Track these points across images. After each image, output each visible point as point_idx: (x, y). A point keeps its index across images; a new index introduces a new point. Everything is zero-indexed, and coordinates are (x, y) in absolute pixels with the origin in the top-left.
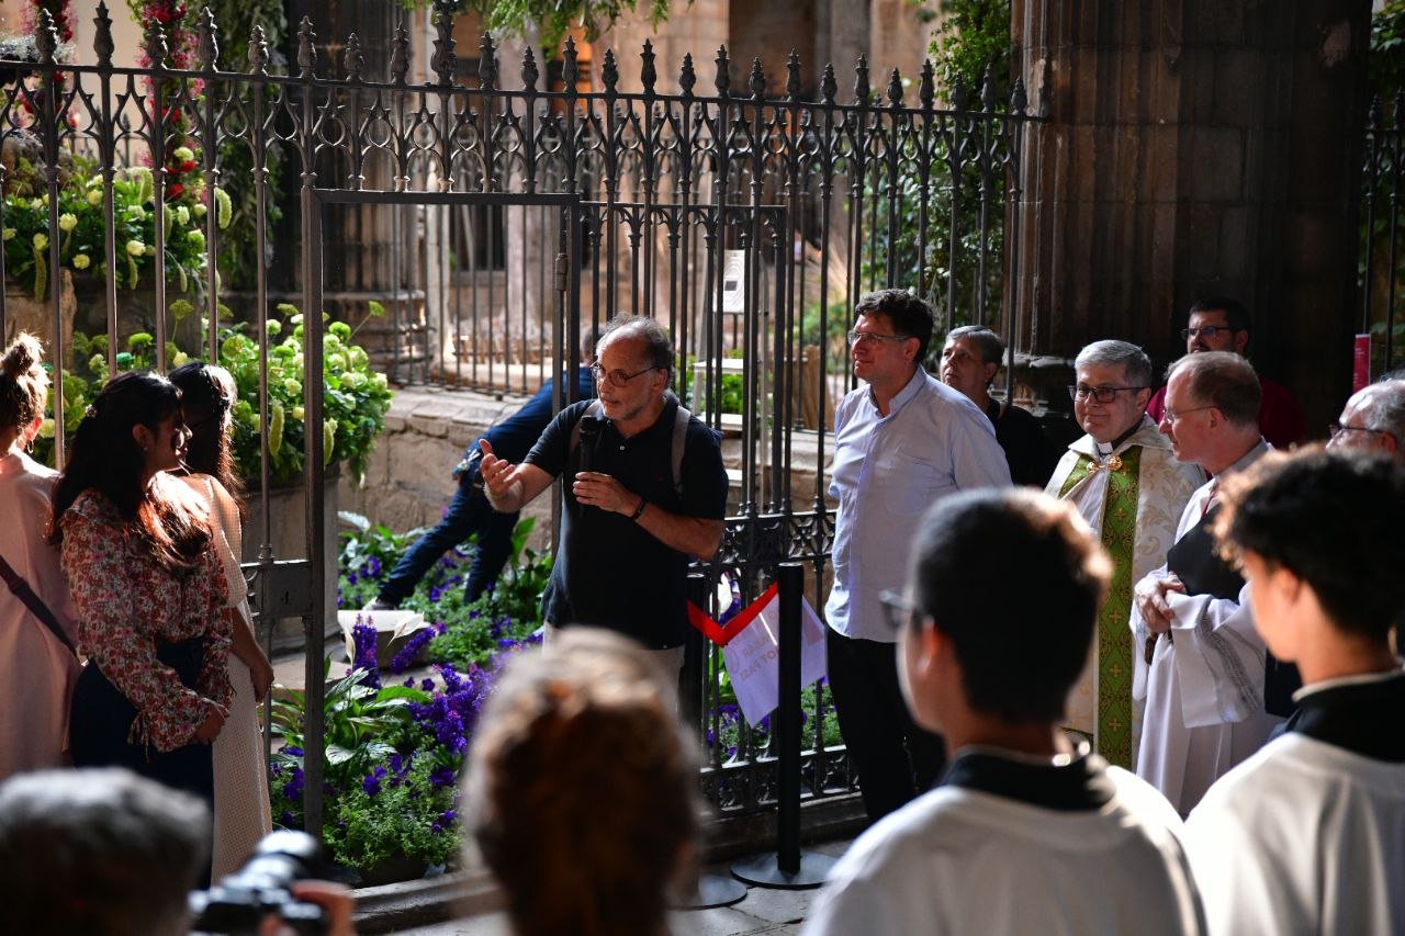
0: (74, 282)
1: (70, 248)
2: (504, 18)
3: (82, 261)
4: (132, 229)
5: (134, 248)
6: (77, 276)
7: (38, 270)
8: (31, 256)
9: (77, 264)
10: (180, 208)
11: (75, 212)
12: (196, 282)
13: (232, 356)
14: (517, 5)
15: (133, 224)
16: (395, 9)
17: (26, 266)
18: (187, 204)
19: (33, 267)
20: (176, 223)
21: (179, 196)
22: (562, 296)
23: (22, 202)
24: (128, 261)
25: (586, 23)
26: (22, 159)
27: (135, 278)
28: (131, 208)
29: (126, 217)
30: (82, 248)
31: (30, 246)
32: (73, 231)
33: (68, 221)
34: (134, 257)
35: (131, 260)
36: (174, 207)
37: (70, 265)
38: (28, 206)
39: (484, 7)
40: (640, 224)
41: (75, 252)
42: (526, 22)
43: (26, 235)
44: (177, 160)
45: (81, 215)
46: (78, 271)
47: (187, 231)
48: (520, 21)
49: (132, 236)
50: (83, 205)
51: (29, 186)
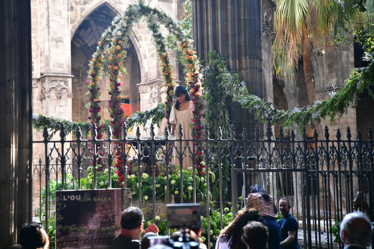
0: (175, 198)
1: (174, 189)
2: (288, 124)
3: (177, 192)
4: (189, 183)
5: (190, 188)
6: (175, 196)
7: (165, 195)
8: (164, 192)
9: (175, 193)
10: (202, 177)
11: (175, 179)
12: (206, 197)
13: (215, 217)
14: (292, 120)
15: (189, 182)
16: (259, 124)
17: (163, 194)
18: (203, 176)
19: (164, 194)
20: (201, 182)
21: (202, 174)
22: (304, 197)
23: (162, 178)
24: (188, 192)
25: (311, 124)
26: (162, 166)
27: (190, 196)
28: (189, 178)
29: (188, 180)
30: (177, 189)
31: (164, 189)
32: (175, 185)
33: (173, 182)
34: (190, 191)
35: (189, 191)
36: (200, 177)
37: (174, 194)
38: (163, 179)
39: (283, 121)
40: (326, 176)
41: (175, 190)
42: (294, 125)
43: (163, 186)
44: (201, 165)
45: (176, 180)
46: (176, 195)
47: (203, 184)
48: (293, 124)
49: (189, 185)
50: (177, 177)
51: (164, 173)
